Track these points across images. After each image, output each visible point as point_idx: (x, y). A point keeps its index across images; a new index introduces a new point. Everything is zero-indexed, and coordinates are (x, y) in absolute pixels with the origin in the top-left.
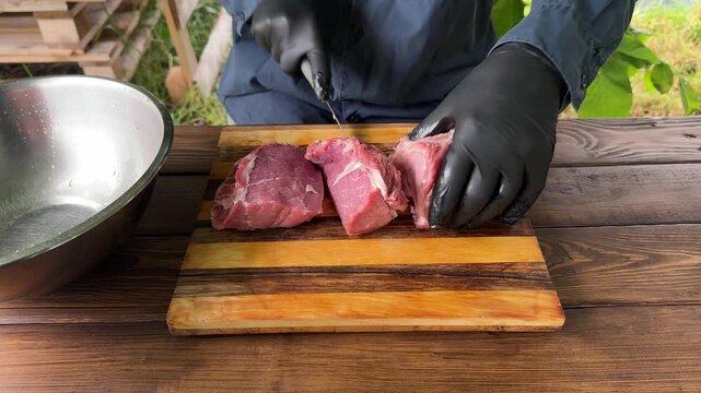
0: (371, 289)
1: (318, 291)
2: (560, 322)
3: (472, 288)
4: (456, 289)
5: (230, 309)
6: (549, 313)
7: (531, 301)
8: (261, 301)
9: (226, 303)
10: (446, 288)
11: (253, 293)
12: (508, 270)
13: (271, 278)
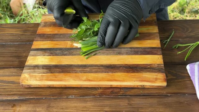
0: (96, 72)
1: (76, 73)
2: (165, 84)
3: (134, 72)
4: (128, 72)
5: (43, 78)
6: (161, 81)
7: (155, 77)
8: (55, 76)
9: (42, 76)
10: (124, 72)
11: (51, 73)
12: (149, 66)
13: (58, 68)
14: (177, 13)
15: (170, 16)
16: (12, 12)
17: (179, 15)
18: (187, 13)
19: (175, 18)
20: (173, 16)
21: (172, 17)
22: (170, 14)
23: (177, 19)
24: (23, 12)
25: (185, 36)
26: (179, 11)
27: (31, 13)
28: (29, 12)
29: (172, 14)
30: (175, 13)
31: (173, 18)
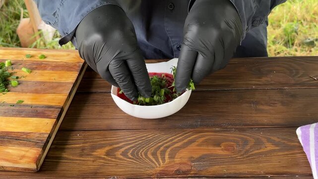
7: (23, 153)
14: (282, 45)
15: (270, 50)
16: (20, 43)
17: (284, 48)
18: (296, 46)
19: (278, 53)
20: (275, 51)
21: (272, 51)
22: (270, 46)
23: (282, 55)
24: (37, 43)
25: (293, 82)
26: (283, 43)
27: (50, 44)
28: (47, 43)
29: (273, 47)
30: (278, 46)
31: (275, 54)
